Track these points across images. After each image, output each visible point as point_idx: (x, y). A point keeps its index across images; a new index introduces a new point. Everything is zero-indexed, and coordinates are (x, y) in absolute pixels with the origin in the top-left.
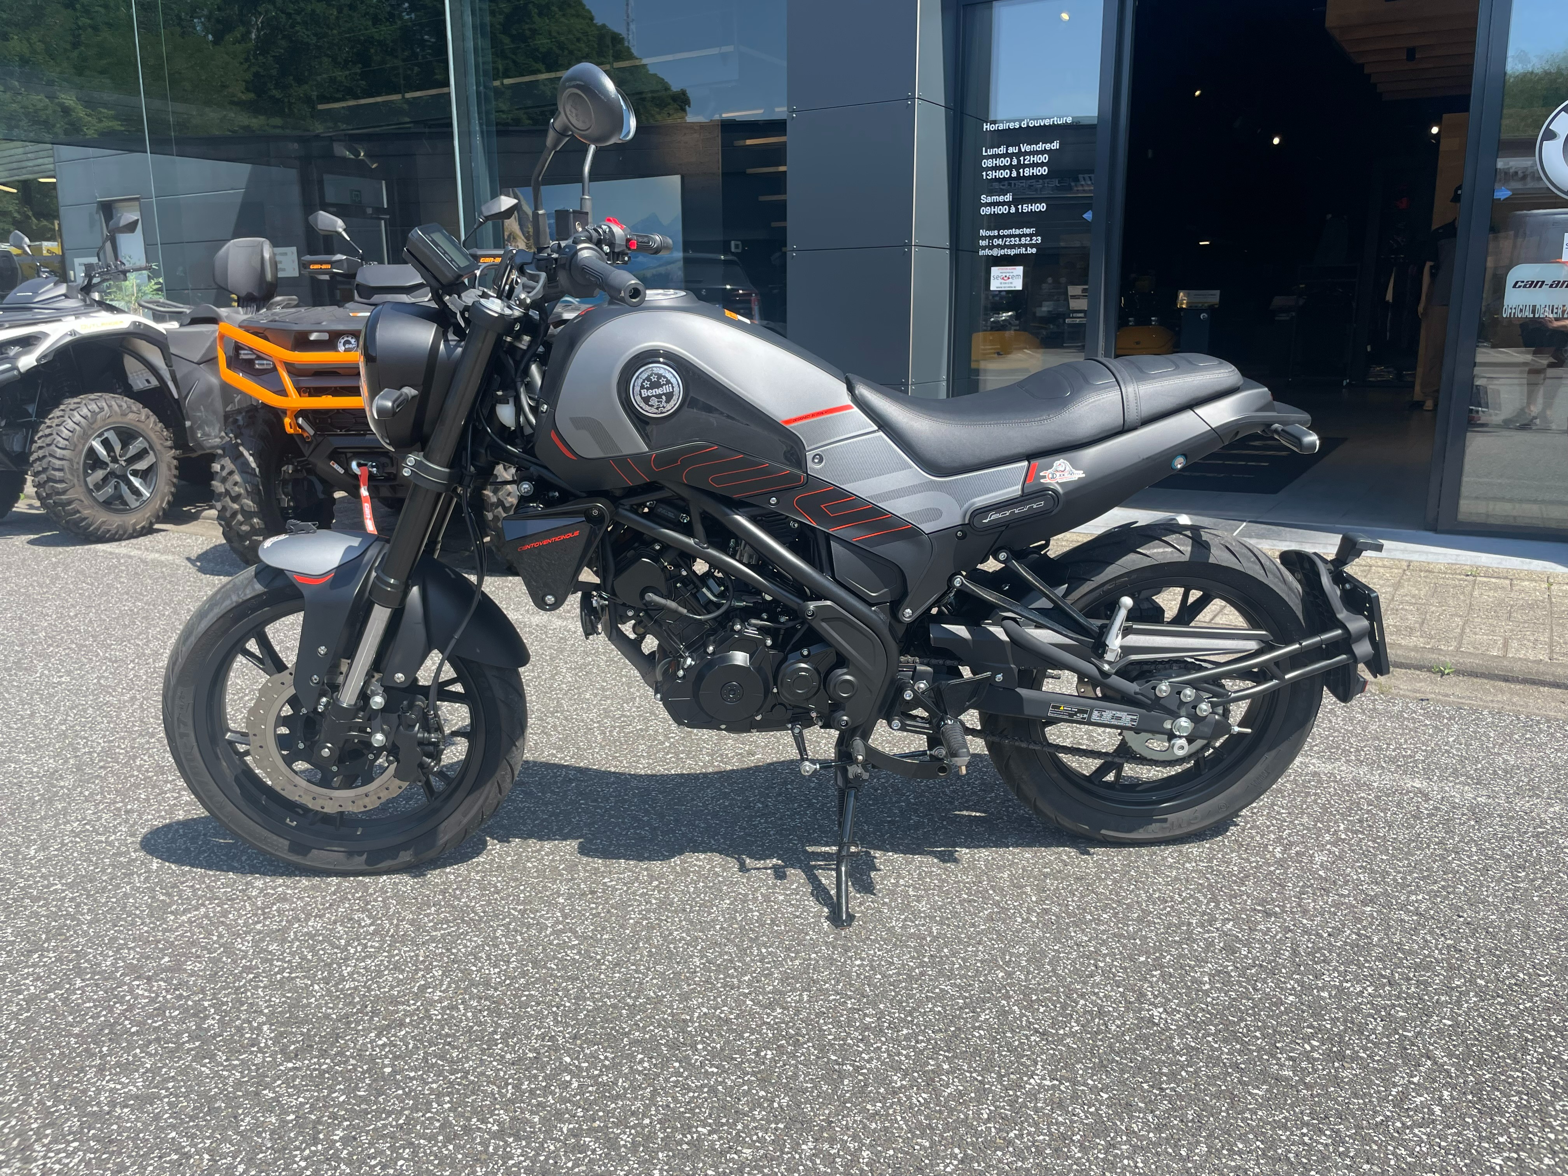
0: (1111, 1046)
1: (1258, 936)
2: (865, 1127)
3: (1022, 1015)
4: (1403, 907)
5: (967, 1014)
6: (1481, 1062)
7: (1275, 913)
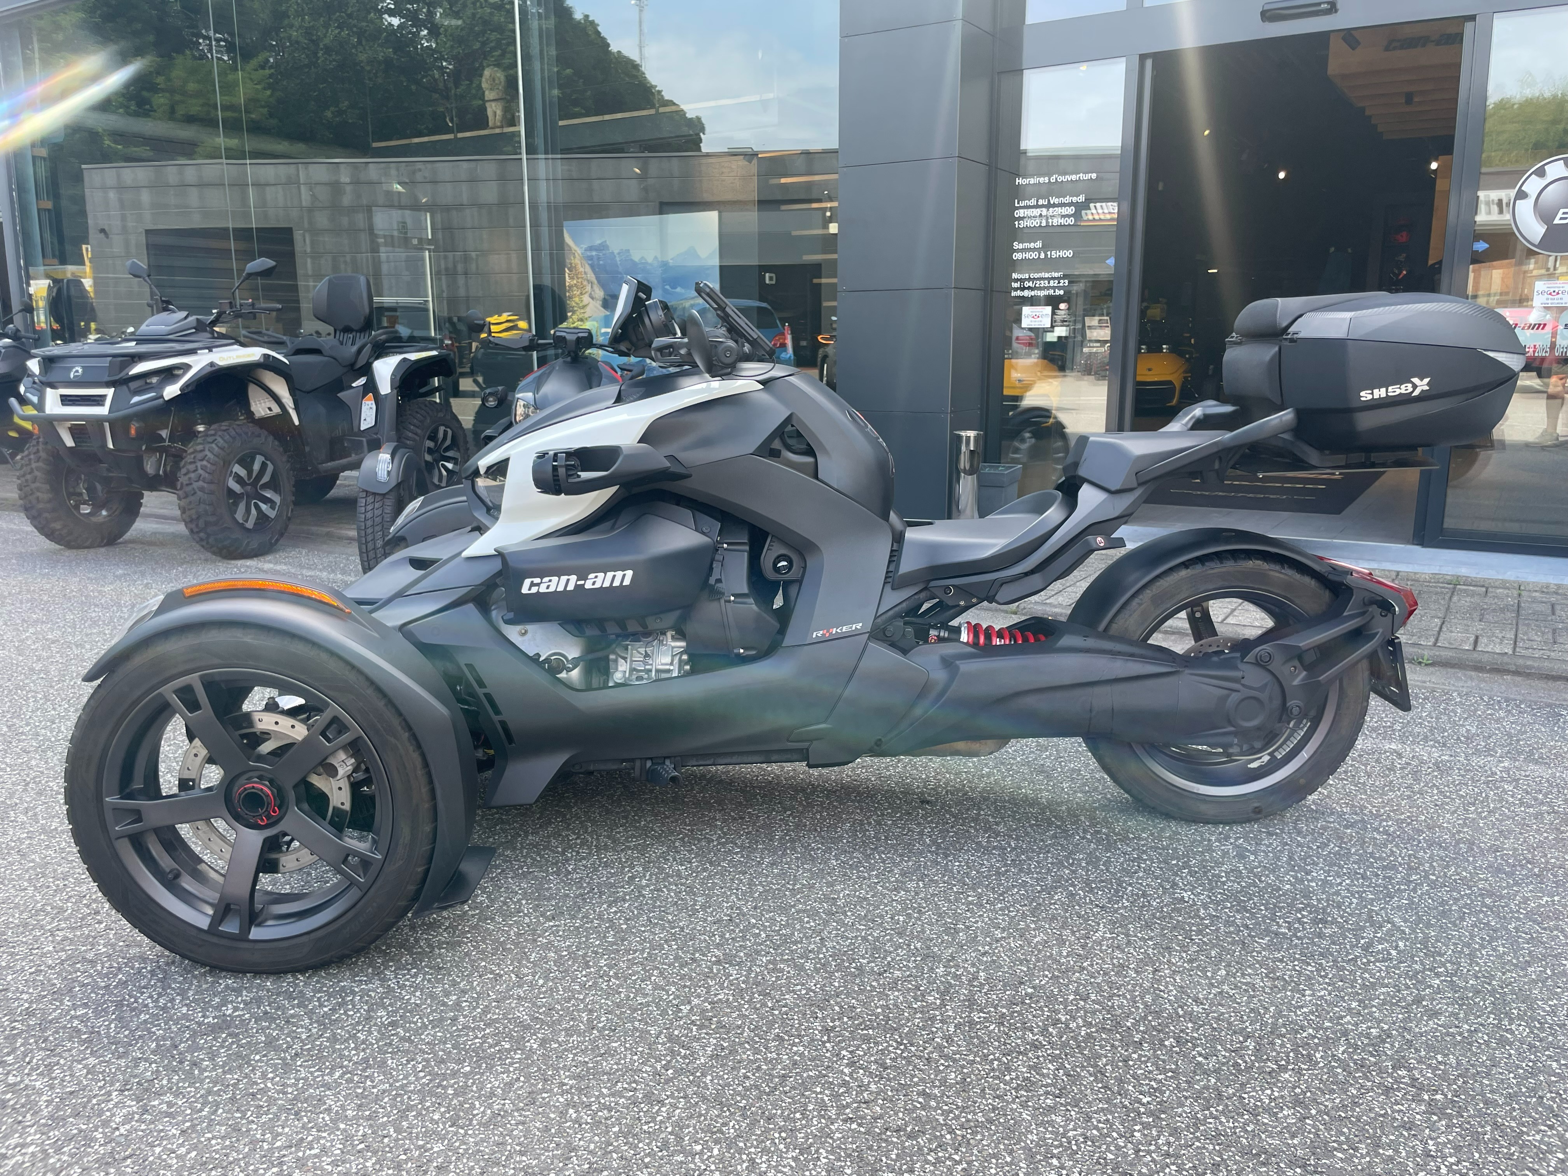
0: (1154, 915)
1: (1263, 848)
2: (979, 960)
3: (1085, 896)
4: (1376, 830)
5: (1044, 895)
6: (1428, 925)
7: (1276, 834)
